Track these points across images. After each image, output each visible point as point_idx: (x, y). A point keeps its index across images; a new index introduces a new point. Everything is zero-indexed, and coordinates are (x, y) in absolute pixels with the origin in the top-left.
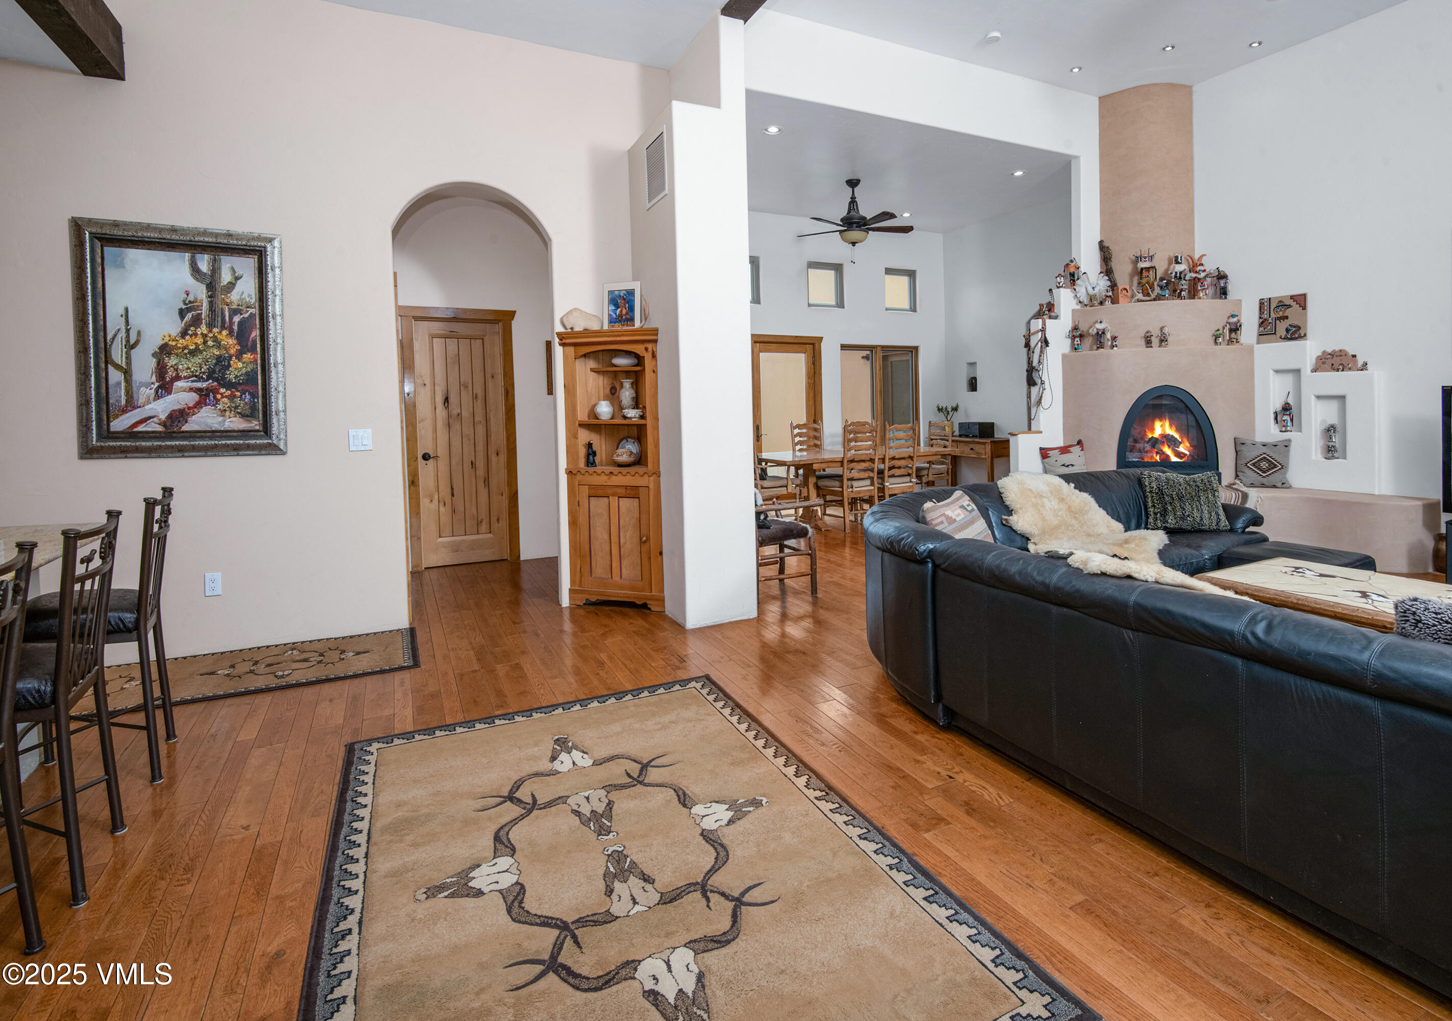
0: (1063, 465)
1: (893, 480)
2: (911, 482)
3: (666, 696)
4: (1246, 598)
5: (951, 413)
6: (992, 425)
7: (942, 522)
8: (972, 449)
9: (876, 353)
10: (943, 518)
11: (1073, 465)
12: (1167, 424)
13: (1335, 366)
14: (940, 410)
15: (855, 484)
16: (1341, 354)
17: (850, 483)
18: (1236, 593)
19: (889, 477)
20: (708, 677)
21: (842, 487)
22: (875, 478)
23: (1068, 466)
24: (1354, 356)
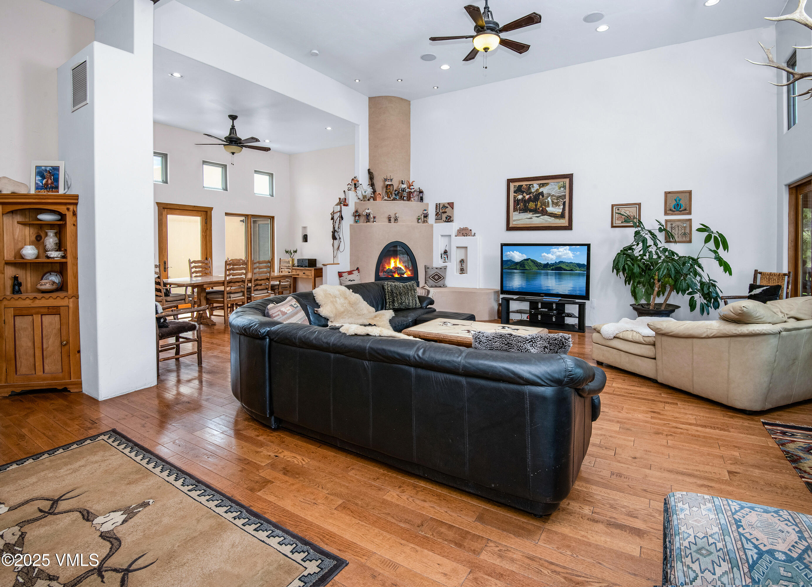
0: (350, 280)
1: (256, 292)
2: (268, 293)
3: (78, 450)
4: (417, 339)
5: (293, 254)
6: (315, 260)
7: (279, 315)
8: (304, 273)
9: (248, 219)
10: (279, 313)
11: (354, 280)
12: (398, 261)
13: (464, 234)
14: (287, 252)
15: (232, 296)
16: (466, 229)
17: (228, 295)
18: (415, 337)
19: (254, 290)
20: (114, 431)
21: (223, 298)
22: (245, 292)
23: (352, 281)
24: (471, 230)
